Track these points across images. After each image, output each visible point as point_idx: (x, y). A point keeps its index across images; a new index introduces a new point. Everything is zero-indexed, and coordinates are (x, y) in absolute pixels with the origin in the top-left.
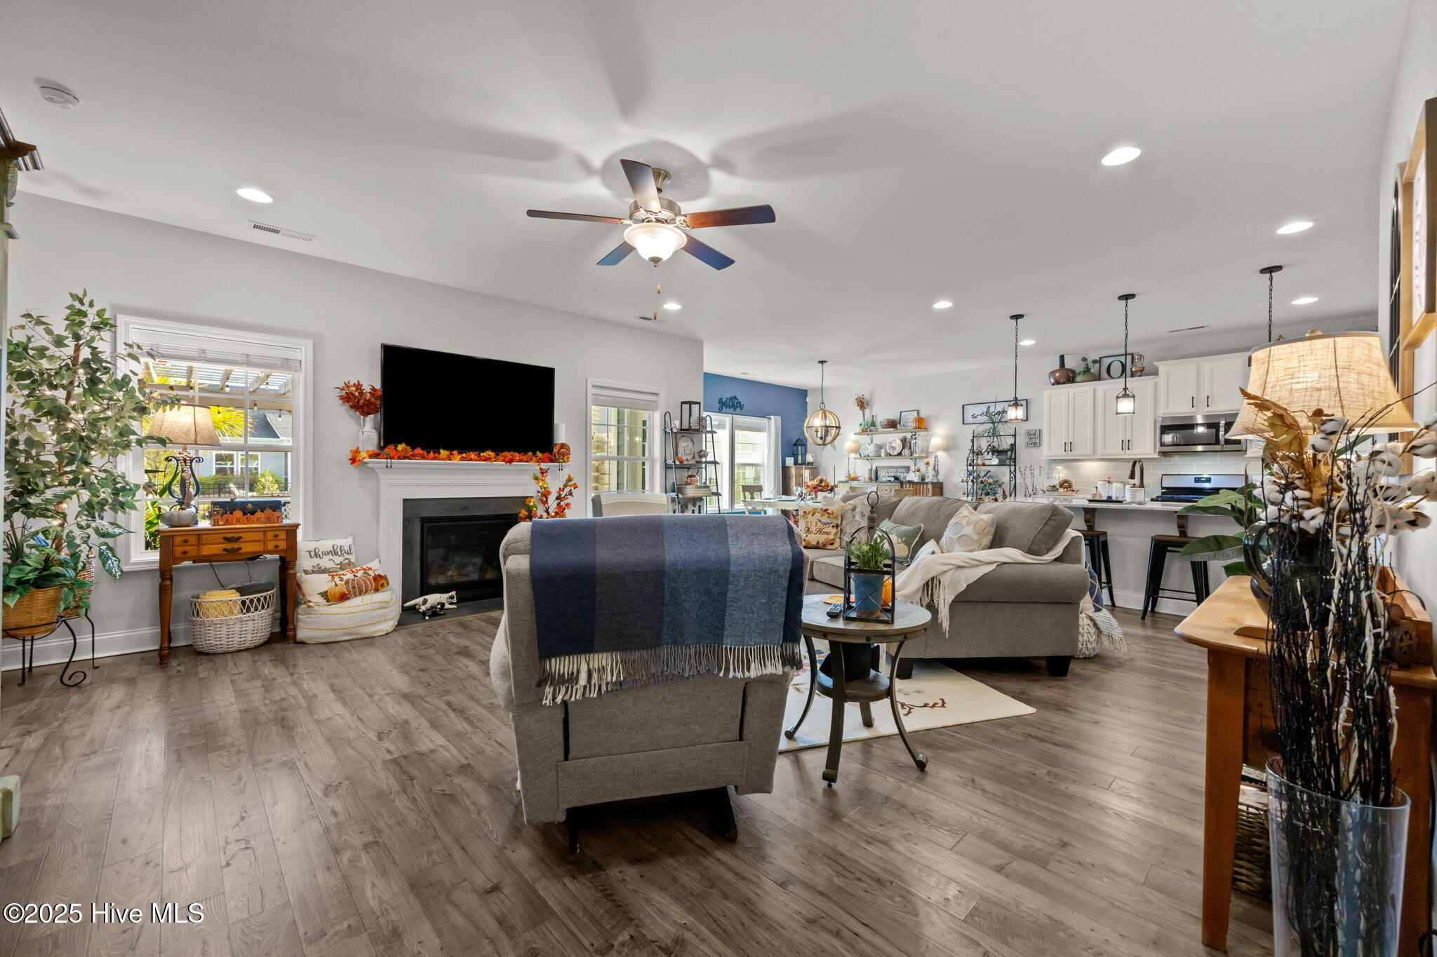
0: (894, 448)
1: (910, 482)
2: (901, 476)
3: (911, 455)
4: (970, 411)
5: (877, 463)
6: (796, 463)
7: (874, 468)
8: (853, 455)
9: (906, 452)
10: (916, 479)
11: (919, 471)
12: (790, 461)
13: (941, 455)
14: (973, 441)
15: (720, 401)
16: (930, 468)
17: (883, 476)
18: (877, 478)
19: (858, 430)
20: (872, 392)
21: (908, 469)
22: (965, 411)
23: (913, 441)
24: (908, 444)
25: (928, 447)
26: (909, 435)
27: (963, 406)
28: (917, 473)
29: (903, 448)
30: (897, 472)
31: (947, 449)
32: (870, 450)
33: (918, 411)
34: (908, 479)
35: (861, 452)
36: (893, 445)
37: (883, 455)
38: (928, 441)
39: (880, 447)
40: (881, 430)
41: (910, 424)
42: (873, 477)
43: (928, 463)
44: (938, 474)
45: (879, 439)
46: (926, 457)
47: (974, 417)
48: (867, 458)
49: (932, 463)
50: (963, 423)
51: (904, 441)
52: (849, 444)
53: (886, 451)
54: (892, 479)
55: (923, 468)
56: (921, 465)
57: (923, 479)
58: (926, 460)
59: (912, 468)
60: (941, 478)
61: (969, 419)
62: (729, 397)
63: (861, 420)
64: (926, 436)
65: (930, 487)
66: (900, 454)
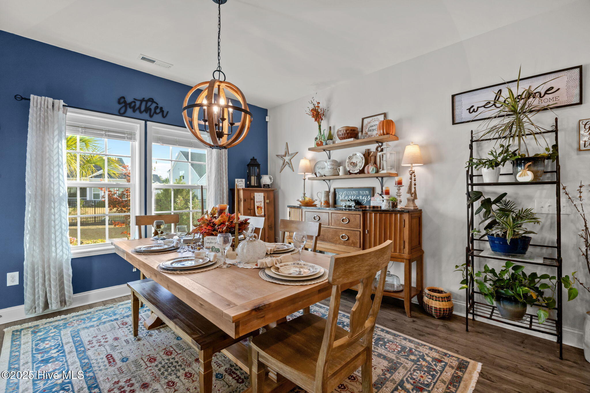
0: (354, 165)
1: (376, 210)
2: (364, 200)
3: (377, 172)
4: (464, 103)
5: (336, 184)
6: (248, 185)
7: (332, 190)
8: (310, 175)
9: (371, 168)
10: (384, 206)
11: (387, 193)
12: (240, 183)
13: (419, 170)
14: (471, 147)
15: (122, 100)
16: (404, 190)
17: (343, 200)
18: (335, 202)
19: (313, 145)
20: (329, 101)
21: (372, 191)
22: (457, 104)
23: (379, 154)
24: (373, 158)
25: (399, 161)
26: (373, 147)
27: (453, 96)
28: (386, 197)
29: (367, 163)
30: (359, 194)
31: (427, 162)
32: (327, 168)
33: (385, 115)
34: (372, 204)
35: (317, 171)
36: (354, 160)
37: (341, 173)
38: (400, 153)
39: (337, 164)
40: (338, 141)
41: (375, 133)
42: (331, 201)
43: (400, 183)
44: (415, 197)
45: (337, 155)
46: (397, 175)
47: (471, 110)
48: (324, 179)
49: (406, 182)
50: (454, 123)
51: (367, 155)
52: (304, 163)
53: (345, 169)
54: (353, 204)
55: (393, 191)
56: (390, 185)
57: (394, 205)
58: (397, 179)
59: (378, 190)
60: (419, 203)
61: (463, 114)
62: (140, 98)
63: (316, 134)
64: (396, 146)
65: (406, 217)
66: (362, 172)
